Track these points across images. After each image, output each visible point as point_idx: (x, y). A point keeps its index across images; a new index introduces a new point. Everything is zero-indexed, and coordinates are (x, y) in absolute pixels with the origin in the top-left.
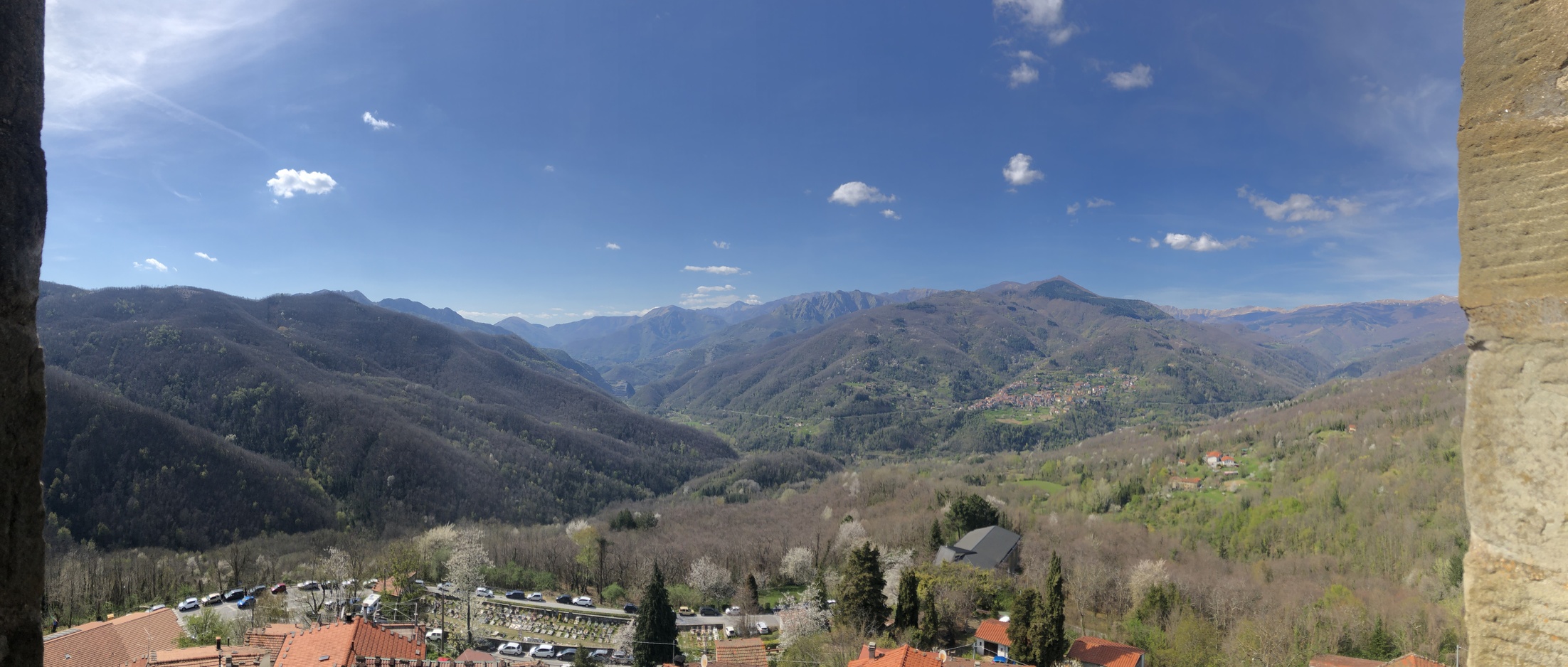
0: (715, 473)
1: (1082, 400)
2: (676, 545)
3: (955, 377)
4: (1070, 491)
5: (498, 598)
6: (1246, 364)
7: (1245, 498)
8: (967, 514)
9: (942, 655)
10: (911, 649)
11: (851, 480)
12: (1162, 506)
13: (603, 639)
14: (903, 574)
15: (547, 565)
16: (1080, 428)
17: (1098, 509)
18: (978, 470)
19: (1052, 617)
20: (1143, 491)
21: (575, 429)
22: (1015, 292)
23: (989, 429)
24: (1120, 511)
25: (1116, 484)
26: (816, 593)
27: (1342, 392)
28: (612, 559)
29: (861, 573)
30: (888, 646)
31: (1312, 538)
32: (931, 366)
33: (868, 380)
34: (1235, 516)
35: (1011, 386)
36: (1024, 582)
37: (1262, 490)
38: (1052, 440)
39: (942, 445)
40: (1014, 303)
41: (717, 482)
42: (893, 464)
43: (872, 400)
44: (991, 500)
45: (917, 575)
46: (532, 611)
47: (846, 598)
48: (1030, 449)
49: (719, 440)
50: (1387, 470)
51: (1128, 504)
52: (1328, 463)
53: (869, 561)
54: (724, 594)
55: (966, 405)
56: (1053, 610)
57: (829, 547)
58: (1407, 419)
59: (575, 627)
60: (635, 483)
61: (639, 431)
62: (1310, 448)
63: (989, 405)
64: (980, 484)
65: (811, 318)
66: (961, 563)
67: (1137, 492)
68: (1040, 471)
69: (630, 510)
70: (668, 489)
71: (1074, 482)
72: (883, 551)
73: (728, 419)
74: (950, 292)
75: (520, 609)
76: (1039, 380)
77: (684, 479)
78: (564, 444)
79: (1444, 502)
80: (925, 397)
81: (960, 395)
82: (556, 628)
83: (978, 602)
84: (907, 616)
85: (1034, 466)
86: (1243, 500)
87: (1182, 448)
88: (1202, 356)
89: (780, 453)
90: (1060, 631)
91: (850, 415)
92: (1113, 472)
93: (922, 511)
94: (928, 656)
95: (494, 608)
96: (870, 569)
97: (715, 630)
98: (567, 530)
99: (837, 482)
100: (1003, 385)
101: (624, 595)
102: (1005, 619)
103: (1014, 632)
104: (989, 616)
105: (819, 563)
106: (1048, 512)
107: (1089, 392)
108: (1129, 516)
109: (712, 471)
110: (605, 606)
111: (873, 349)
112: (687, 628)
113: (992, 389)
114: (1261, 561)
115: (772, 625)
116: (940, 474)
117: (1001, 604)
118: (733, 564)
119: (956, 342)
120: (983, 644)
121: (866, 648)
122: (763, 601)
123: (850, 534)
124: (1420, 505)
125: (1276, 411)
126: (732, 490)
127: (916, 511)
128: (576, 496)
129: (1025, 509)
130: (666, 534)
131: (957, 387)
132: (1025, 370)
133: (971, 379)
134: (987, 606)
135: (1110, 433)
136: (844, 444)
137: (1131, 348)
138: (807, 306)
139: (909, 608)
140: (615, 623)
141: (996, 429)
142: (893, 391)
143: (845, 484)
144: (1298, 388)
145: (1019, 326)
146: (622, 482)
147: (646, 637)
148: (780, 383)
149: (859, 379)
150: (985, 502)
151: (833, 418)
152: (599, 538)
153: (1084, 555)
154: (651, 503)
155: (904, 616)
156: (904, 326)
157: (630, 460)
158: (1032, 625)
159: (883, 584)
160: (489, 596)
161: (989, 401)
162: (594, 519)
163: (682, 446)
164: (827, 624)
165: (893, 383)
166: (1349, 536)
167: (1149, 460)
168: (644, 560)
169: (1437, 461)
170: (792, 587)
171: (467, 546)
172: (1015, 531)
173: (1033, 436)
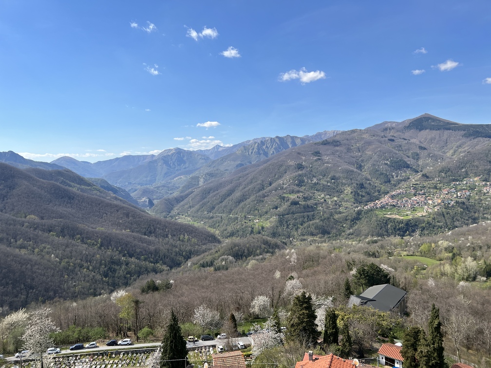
0: (207, 253)
1: (450, 202)
2: (185, 299)
3: (355, 187)
4: (444, 265)
5: (63, 352)
8: (368, 276)
9: (355, 361)
10: (334, 356)
11: (292, 254)
13: (140, 363)
14: (327, 311)
15: (99, 323)
16: (449, 221)
17: (467, 278)
18: (374, 248)
19: (434, 347)
21: (115, 231)
22: (393, 128)
23: (380, 221)
24: (486, 281)
25: (482, 262)
26: (273, 323)
28: (143, 312)
29: (301, 311)
30: (320, 354)
32: (338, 181)
33: (298, 192)
35: (394, 193)
36: (411, 322)
38: (427, 229)
39: (348, 232)
40: (393, 136)
41: (209, 259)
42: (317, 244)
43: (301, 204)
44: (384, 267)
45: (336, 312)
46: (90, 355)
47: (293, 326)
48: (411, 235)
49: (209, 232)
53: (305, 303)
54: (216, 326)
55: (363, 206)
56: (434, 342)
57: (280, 295)
59: (120, 360)
60: (157, 262)
61: (158, 230)
63: (379, 206)
64: (375, 257)
65: (260, 154)
66: (365, 307)
68: (419, 250)
69: (154, 280)
70: (179, 265)
71: (447, 259)
72: (314, 297)
73: (214, 219)
74: (348, 131)
75: (81, 356)
76: (415, 188)
77: (188, 258)
78: (107, 242)
80: (336, 201)
81: (358, 199)
82: (107, 362)
83: (379, 332)
84: (332, 336)
85: (414, 246)
89: (246, 239)
90: (441, 356)
91: (288, 214)
92: (479, 253)
93: (338, 273)
94: (346, 361)
95: (61, 359)
96: (306, 308)
97: (211, 348)
98: (112, 298)
99: (283, 256)
100: (388, 193)
101: (152, 334)
102: (399, 344)
103: (405, 353)
104: (387, 342)
105: (275, 304)
106: (427, 278)
107: (455, 196)
109: (206, 252)
110: (141, 342)
111: (300, 172)
112: (194, 349)
113: (380, 195)
115: (247, 343)
116: (348, 250)
117: (395, 334)
118: (220, 308)
119: (354, 165)
120: (384, 358)
121: (307, 355)
122: (240, 329)
123: (293, 287)
126: (218, 263)
127: (334, 273)
128: (117, 275)
129: (409, 274)
130: (177, 292)
131: (356, 194)
132: (403, 182)
133: (365, 188)
134: (387, 335)
135: (475, 225)
136: (285, 232)
138: (258, 146)
139: (332, 332)
140: (147, 352)
141: (385, 222)
142: (315, 198)
143: (288, 257)
145: (397, 152)
146: (147, 262)
147: (169, 357)
148: (244, 195)
149: (292, 192)
150: (379, 268)
151: (277, 217)
152: (135, 299)
153: (457, 309)
154: (167, 274)
155: (329, 337)
156: (320, 156)
157: (152, 248)
158: (419, 350)
159: (315, 317)
160: (57, 353)
161: (378, 203)
162: (130, 288)
163: (186, 237)
164: (281, 341)
165: (314, 193)
168: (165, 310)
170: (258, 320)
171: (38, 321)
172: (402, 288)
173: (412, 226)
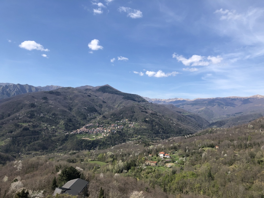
1: (114, 131)
3: (66, 121)
4: (108, 165)
6: (175, 120)
7: (174, 170)
8: (68, 174)
11: (18, 164)
12: (142, 171)
16: (113, 141)
17: (119, 171)
18: (74, 157)
20: (135, 165)
22: (91, 90)
23: (78, 141)
24: (127, 172)
25: (126, 162)
27: (213, 133)
31: (200, 188)
32: (57, 116)
33: (30, 122)
34: (170, 176)
35: (87, 125)
37: (180, 167)
38: (103, 146)
39: (59, 148)
40: (90, 94)
42: (38, 156)
43: (31, 130)
44: (78, 168)
48: (94, 149)
50: (232, 165)
51: (130, 170)
52: (207, 160)
53: (24, 197)
55: (69, 132)
57: (5, 193)
58: (241, 145)
62: (199, 153)
63: (78, 132)
64: (74, 163)
65: (4, 94)
67: (133, 166)
68: (97, 157)
71: (110, 162)
72: (30, 192)
74: (66, 87)
76: (99, 123)
79: (257, 181)
80: (54, 129)
81: (67, 128)
85: (95, 156)
86: (173, 171)
87: (150, 150)
88: (158, 116)
91: (20, 137)
92: (125, 158)
93: (49, 174)
99: (11, 165)
100: (84, 125)
106: (100, 173)
107: (117, 128)
108: (130, 174)
111: (33, 109)
113: (80, 126)
114: (179, 194)
116: (58, 159)
119: (67, 107)
123: (16, 187)
124: (246, 181)
125: (186, 138)
127: (47, 174)
129: (91, 172)
131: (66, 125)
132: (93, 119)
133: (72, 122)
135: (124, 143)
136: (16, 149)
137: (133, 112)
141: (81, 141)
142: (40, 126)
143: (15, 166)
144: (195, 130)
145: (92, 103)
149: (25, 122)
150: (75, 169)
151: (11, 138)
153: (113, 189)
156: (47, 100)
165: (40, 123)
166: (215, 189)
167: (138, 154)
169: (254, 163)
172: (87, 180)
173: (95, 144)
